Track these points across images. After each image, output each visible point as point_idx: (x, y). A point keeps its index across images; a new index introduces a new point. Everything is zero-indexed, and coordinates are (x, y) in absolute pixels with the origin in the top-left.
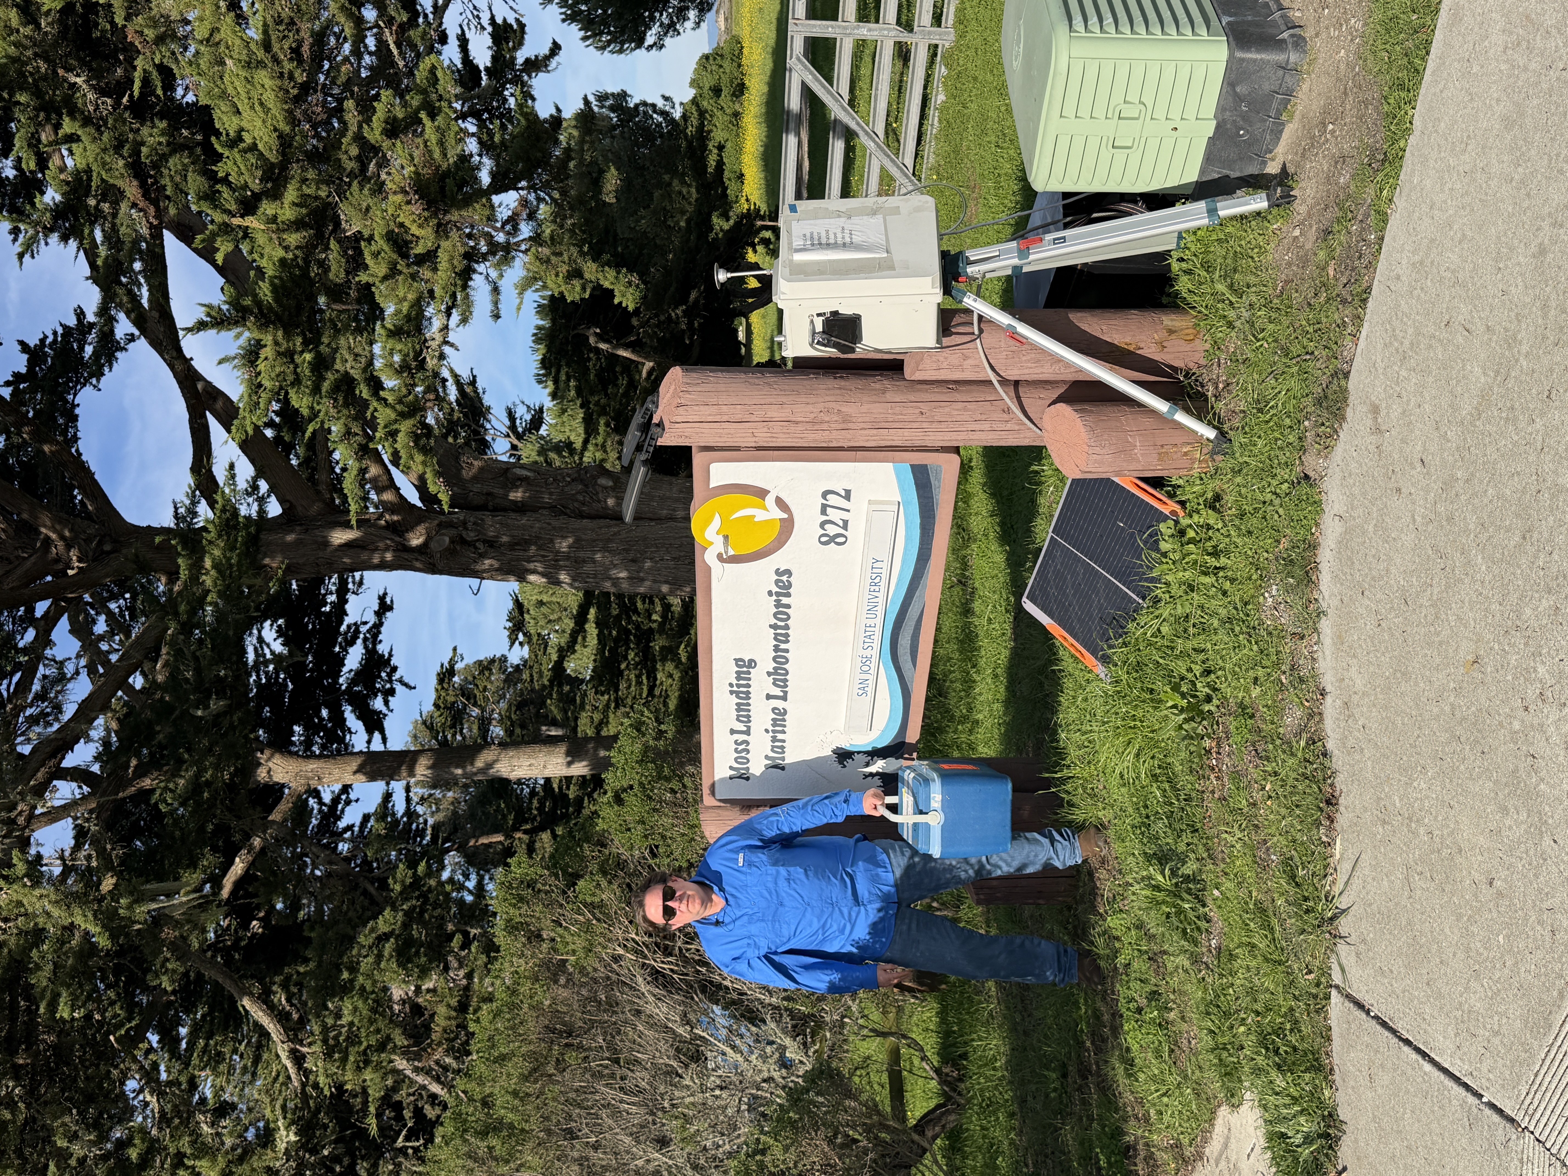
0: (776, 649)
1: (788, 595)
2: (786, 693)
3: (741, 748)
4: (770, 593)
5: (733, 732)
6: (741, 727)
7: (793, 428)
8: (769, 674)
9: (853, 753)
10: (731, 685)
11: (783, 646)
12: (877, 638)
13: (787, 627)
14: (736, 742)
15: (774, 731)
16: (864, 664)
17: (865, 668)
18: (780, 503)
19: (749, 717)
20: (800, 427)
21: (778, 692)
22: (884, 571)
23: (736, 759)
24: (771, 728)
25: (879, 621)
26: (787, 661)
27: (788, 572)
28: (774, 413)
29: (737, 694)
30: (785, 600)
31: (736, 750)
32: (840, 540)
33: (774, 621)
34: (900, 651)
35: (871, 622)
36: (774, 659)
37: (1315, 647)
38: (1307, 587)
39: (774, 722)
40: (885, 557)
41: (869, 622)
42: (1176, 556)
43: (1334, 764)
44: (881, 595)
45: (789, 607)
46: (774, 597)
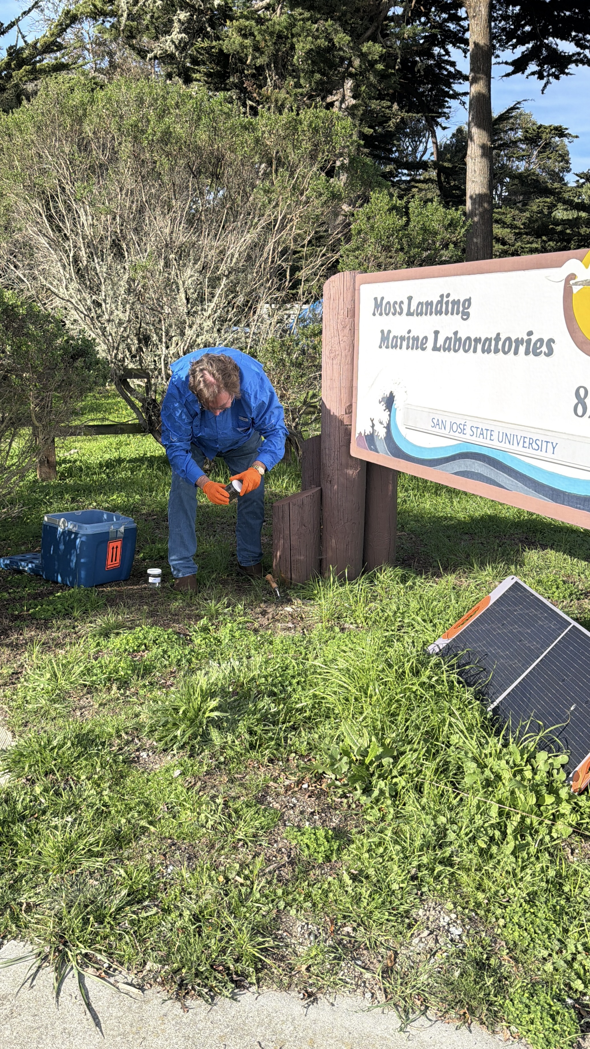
0: (477, 340)
1: (527, 353)
2: (439, 350)
3: (397, 307)
4: (530, 333)
5: (410, 299)
6: (413, 307)
8: (456, 333)
9: (390, 411)
10: (448, 295)
11: (479, 347)
12: (480, 440)
13: (496, 351)
14: (402, 302)
15: (409, 338)
16: (458, 426)
17: (455, 427)
19: (421, 314)
21: (440, 342)
22: (543, 453)
23: (388, 303)
24: (411, 335)
25: (495, 444)
26: (466, 351)
27: (550, 353)
29: (440, 302)
30: (522, 349)
31: (395, 303)
32: (580, 410)
33: (503, 337)
34: (469, 462)
35: (495, 437)
36: (469, 338)
37: (368, 995)
38: (444, 1000)
39: (416, 339)
40: (558, 456)
41: (495, 434)
42: (528, 774)
43: (222, 1001)
44: (520, 448)
45: (516, 353)
46: (526, 338)
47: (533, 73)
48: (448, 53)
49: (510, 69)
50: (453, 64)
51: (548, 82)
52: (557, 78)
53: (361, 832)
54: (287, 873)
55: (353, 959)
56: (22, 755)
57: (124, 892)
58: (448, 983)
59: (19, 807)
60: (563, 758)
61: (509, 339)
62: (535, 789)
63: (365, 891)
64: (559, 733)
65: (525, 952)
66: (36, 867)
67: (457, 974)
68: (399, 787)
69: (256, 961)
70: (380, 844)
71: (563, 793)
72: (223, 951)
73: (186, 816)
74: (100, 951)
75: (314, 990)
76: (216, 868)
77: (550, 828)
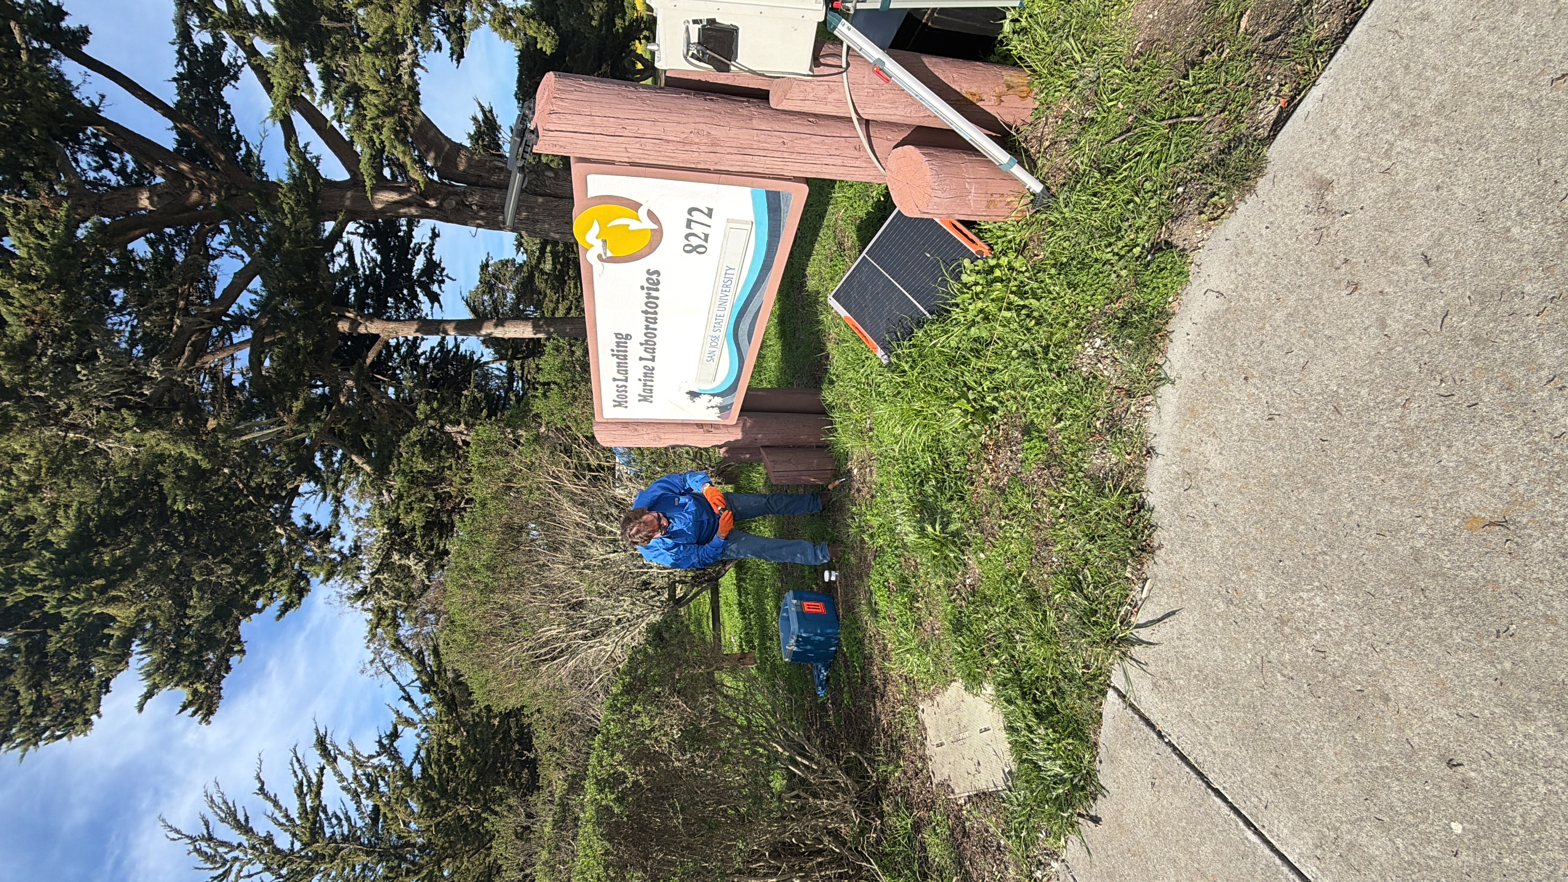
0: (647, 328)
1: (657, 290)
2: (654, 357)
3: (620, 389)
4: (642, 288)
5: (614, 380)
6: (622, 377)
7: (665, 146)
8: (641, 344)
9: (701, 394)
10: (612, 350)
11: (652, 326)
13: (656, 313)
14: (617, 386)
15: (644, 380)
16: (713, 341)
17: (714, 344)
18: (651, 215)
19: (626, 370)
20: (671, 147)
21: (648, 356)
22: (734, 277)
23: (617, 396)
24: (642, 378)
25: (727, 313)
26: (655, 336)
27: (658, 273)
28: (646, 129)
29: (617, 356)
30: (654, 294)
31: (617, 390)
32: (701, 250)
33: (645, 308)
34: (740, 333)
35: (721, 313)
36: (645, 334)
37: (1148, 408)
38: (1150, 352)
39: (645, 374)
40: (737, 266)
41: (720, 313)
42: (979, 289)
43: (1155, 518)
44: (730, 294)
45: (657, 298)
46: (646, 291)
47: (440, 287)
48: (424, 353)
49: (436, 304)
50: (433, 349)
51: (447, 276)
52: (443, 269)
53: (1025, 415)
54: (1056, 471)
55: (1120, 420)
56: (969, 675)
57: (1073, 594)
58: (1137, 348)
59: (1009, 676)
60: (966, 262)
61: (646, 304)
62: (990, 283)
63: (1070, 411)
64: (947, 265)
65: (1113, 291)
66: (1055, 662)
67: (1130, 342)
68: (991, 386)
69: (1123, 494)
70: (1034, 400)
71: (993, 262)
72: (1116, 518)
73: (1014, 548)
74: (1118, 612)
75: (1144, 449)
76: (1054, 524)
77: (1020, 272)
